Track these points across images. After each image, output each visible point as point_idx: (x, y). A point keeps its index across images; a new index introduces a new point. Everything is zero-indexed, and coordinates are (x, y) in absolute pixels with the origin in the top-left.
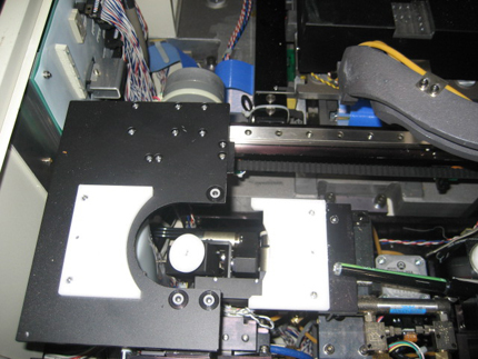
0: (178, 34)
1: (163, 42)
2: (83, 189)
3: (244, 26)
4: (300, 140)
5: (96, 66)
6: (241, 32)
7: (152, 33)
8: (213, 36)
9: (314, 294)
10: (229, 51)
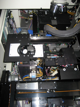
0: (21, 27)
1: (18, 28)
2: (11, 44)
3: (31, 25)
4: (41, 38)
5: (10, 31)
6: (31, 26)
7: (17, 27)
8: (26, 27)
9: (41, 55)
10: (29, 29)
